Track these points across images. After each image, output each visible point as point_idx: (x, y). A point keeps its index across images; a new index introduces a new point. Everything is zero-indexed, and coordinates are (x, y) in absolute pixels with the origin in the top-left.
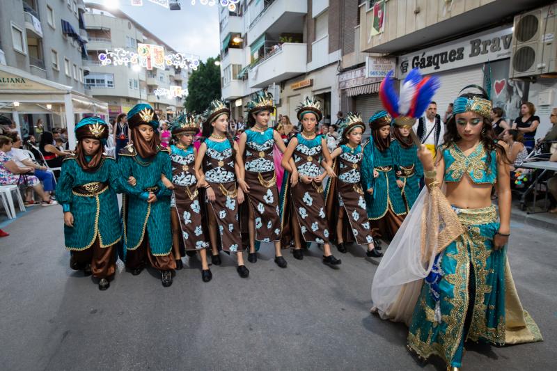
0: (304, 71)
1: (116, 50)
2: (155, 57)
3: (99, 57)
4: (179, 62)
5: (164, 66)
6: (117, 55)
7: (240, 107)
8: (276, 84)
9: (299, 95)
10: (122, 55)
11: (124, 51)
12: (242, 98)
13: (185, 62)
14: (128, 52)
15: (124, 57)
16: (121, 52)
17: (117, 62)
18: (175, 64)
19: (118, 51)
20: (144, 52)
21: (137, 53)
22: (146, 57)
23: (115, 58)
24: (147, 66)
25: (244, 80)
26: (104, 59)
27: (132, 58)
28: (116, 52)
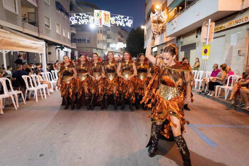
0: (239, 9)
1: (80, 14)
2: (104, 19)
3: (70, 19)
4: (119, 21)
5: (110, 24)
6: (81, 18)
7: (156, 52)
8: (212, 21)
9: (224, 36)
10: (84, 17)
11: (85, 15)
12: (157, 46)
13: (123, 22)
14: (88, 16)
15: (85, 19)
16: (83, 16)
17: (81, 22)
18: (116, 23)
19: (82, 15)
20: (98, 15)
21: (94, 16)
22: (99, 19)
23: (80, 20)
24: (99, 24)
25: (159, 34)
26: (73, 20)
27: (91, 19)
28: (80, 16)
